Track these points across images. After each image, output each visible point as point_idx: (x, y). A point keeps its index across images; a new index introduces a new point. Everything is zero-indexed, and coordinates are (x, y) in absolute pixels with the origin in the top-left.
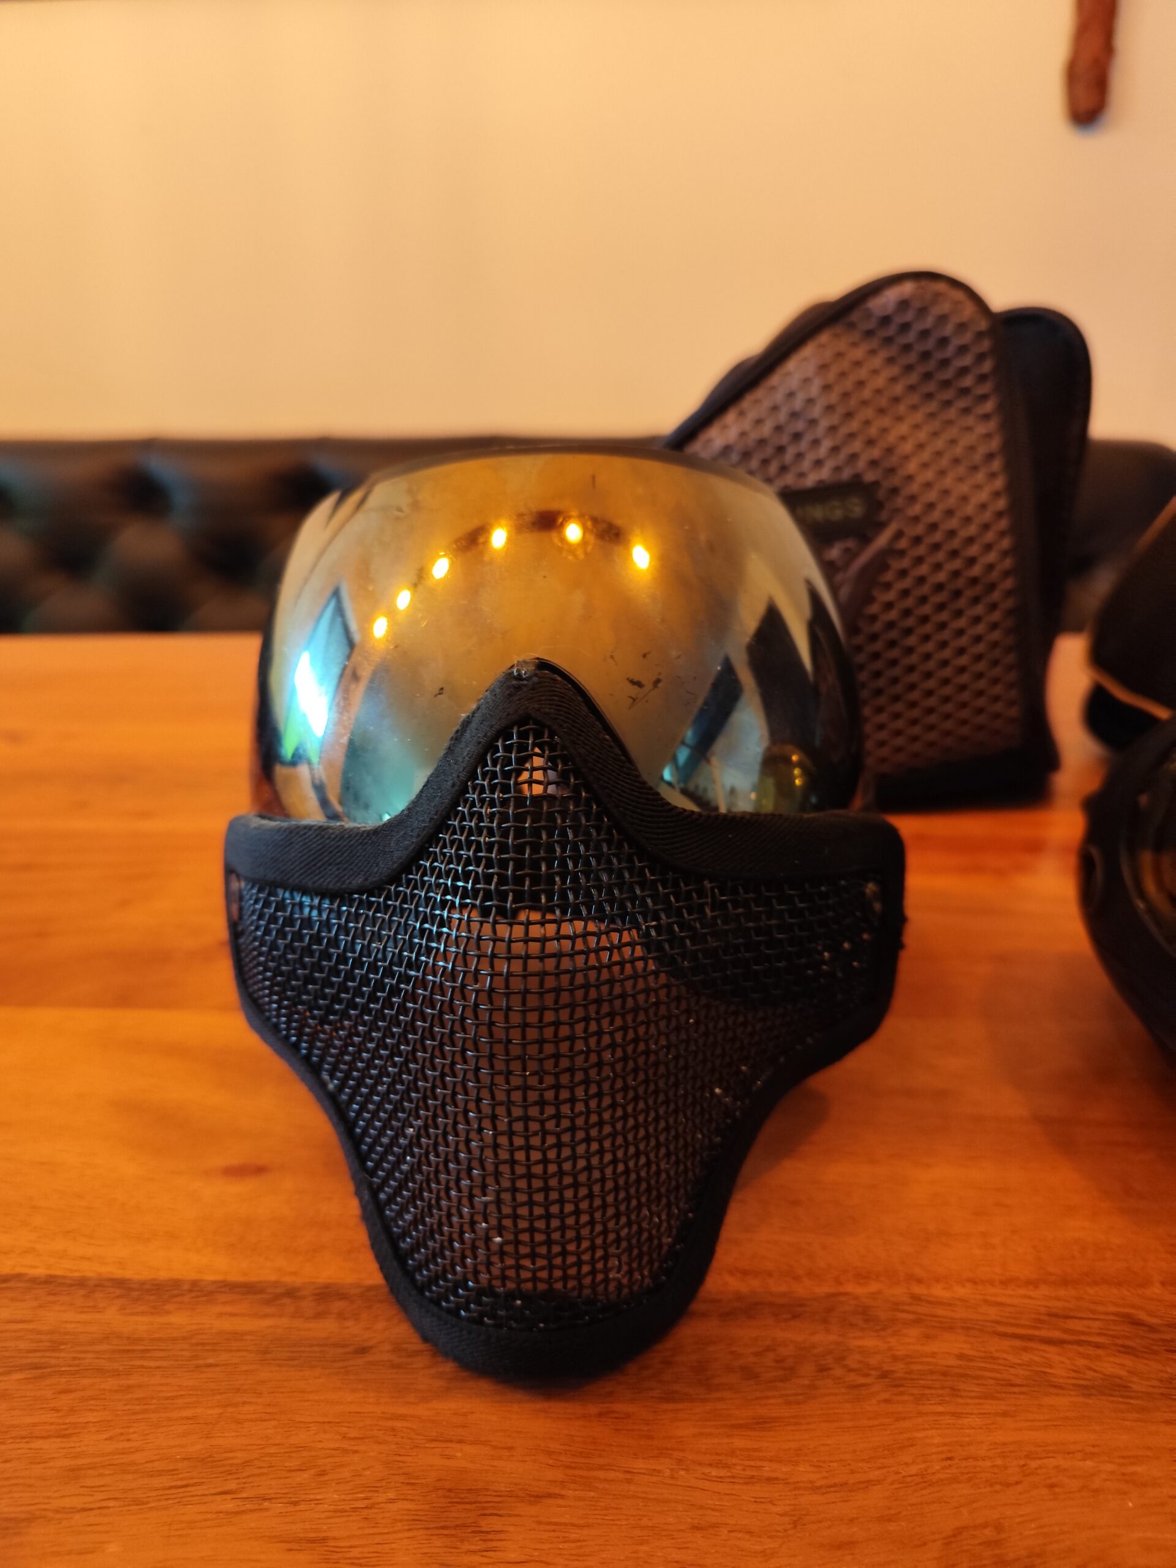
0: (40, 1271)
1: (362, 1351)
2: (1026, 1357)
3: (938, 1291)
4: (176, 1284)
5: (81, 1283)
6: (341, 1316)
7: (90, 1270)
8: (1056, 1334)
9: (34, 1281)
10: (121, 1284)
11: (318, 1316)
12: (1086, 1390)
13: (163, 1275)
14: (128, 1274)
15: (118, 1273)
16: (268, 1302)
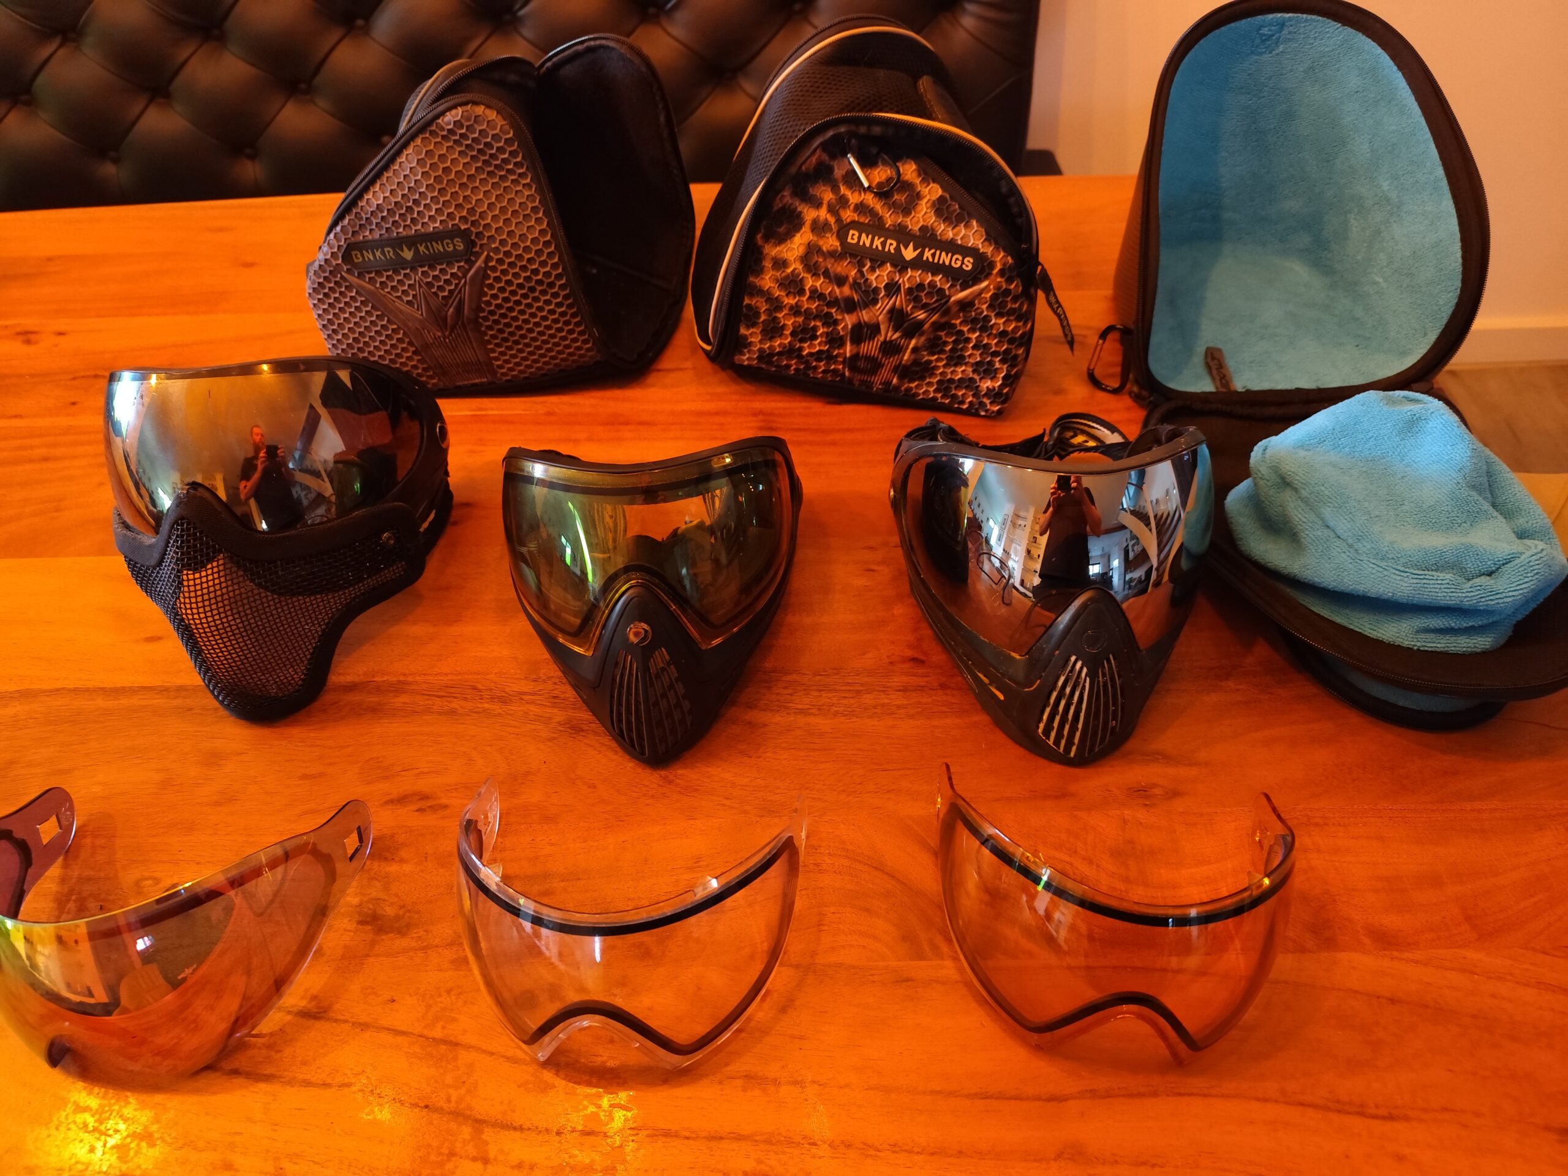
0: (71, 686)
1: (191, 709)
2: (427, 702)
3: (410, 679)
4: (123, 688)
5: (87, 690)
6: (184, 697)
7: (90, 685)
8: (443, 694)
9: (70, 690)
10: (103, 689)
11: (176, 698)
12: (441, 714)
13: (119, 685)
14: (105, 686)
15: (101, 685)
16: (157, 693)
